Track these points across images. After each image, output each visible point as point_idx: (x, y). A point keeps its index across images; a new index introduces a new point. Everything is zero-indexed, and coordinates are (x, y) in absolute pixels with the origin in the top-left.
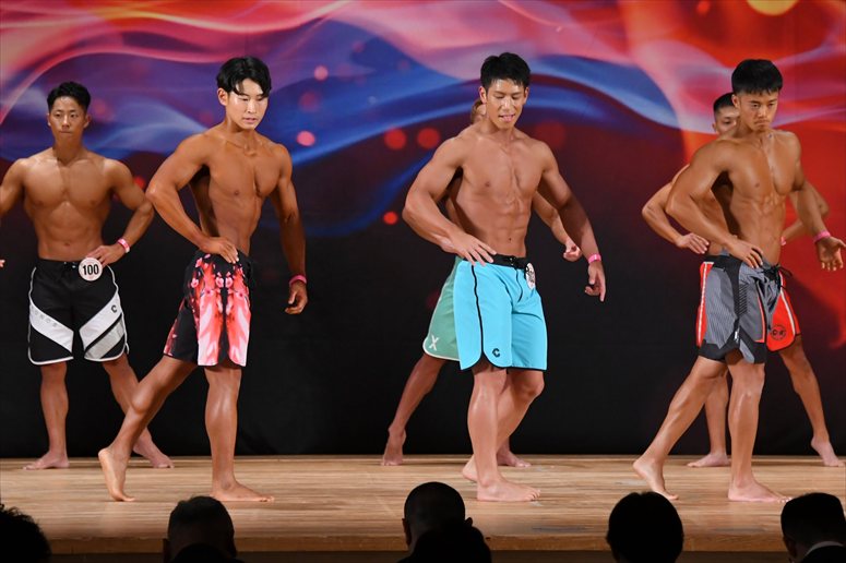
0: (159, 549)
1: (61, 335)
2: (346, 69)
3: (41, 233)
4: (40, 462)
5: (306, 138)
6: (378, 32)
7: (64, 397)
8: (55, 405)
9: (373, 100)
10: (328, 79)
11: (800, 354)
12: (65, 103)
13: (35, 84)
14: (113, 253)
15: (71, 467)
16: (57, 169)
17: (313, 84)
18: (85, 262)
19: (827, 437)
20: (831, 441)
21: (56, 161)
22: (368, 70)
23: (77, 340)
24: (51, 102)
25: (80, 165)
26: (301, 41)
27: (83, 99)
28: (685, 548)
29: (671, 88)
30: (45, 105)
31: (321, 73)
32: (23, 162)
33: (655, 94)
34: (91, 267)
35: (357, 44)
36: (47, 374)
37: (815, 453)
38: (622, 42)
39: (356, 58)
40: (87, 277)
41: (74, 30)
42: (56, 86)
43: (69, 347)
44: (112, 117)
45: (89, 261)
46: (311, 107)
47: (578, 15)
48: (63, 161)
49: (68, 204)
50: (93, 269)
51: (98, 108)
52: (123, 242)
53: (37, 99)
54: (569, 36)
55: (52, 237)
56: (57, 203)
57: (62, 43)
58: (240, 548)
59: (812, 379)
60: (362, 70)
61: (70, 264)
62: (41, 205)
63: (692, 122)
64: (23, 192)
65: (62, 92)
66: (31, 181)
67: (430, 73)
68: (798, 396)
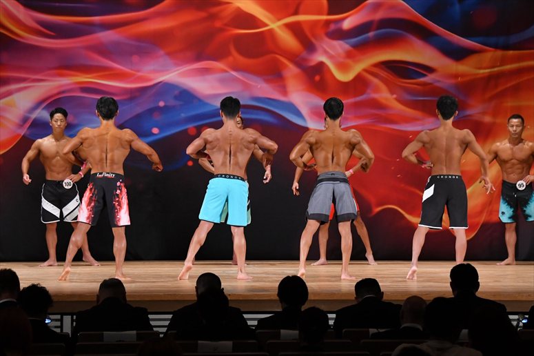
0: (95, 299)
1: (55, 211)
2: (172, 102)
3: (48, 170)
4: (46, 263)
5: (155, 131)
6: (185, 87)
7: (56, 237)
8: (52, 240)
9: (183, 115)
10: (165, 106)
11: (359, 219)
12: (58, 116)
13: (43, 109)
14: (76, 178)
15: (58, 265)
16: (55, 143)
17: (159, 108)
18: (65, 181)
19: (371, 253)
20: (373, 254)
21: (53, 140)
22: (181, 103)
23: (61, 213)
24: (52, 115)
25: (63, 141)
26: (154, 90)
27: (65, 114)
28: (309, 298)
29: (304, 111)
30: (49, 117)
31: (162, 104)
32: (40, 140)
33: (298, 113)
34: (68, 183)
35: (176, 92)
36: (48, 227)
37: (366, 259)
38: (284, 91)
39: (176, 98)
40: (66, 187)
41: (61, 86)
42: (53, 109)
43: (58, 216)
44: (75, 122)
45: (67, 181)
46: (158, 118)
47: (267, 81)
48: (57, 140)
49: (59, 158)
50: (69, 184)
51: (70, 118)
52: (81, 173)
53: (45, 115)
54: (262, 89)
55: (52, 171)
56: (54, 157)
57: (55, 91)
58: (128, 299)
59: (365, 229)
60: (178, 103)
61: (59, 182)
62: (47, 158)
63: (313, 124)
64: (40, 152)
65: (57, 111)
66: (43, 148)
67: (207, 104)
68: (359, 236)
